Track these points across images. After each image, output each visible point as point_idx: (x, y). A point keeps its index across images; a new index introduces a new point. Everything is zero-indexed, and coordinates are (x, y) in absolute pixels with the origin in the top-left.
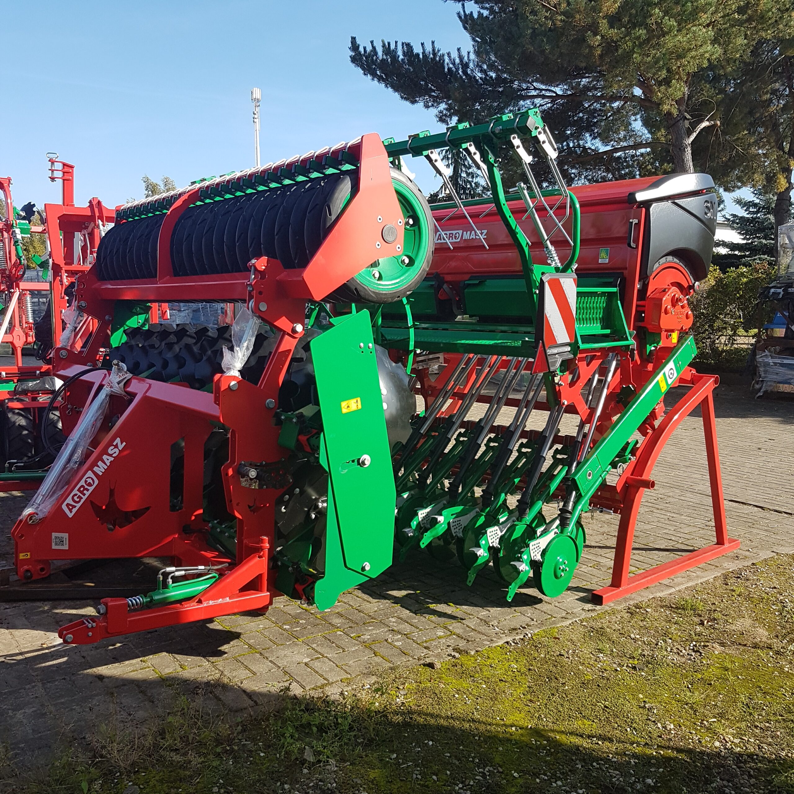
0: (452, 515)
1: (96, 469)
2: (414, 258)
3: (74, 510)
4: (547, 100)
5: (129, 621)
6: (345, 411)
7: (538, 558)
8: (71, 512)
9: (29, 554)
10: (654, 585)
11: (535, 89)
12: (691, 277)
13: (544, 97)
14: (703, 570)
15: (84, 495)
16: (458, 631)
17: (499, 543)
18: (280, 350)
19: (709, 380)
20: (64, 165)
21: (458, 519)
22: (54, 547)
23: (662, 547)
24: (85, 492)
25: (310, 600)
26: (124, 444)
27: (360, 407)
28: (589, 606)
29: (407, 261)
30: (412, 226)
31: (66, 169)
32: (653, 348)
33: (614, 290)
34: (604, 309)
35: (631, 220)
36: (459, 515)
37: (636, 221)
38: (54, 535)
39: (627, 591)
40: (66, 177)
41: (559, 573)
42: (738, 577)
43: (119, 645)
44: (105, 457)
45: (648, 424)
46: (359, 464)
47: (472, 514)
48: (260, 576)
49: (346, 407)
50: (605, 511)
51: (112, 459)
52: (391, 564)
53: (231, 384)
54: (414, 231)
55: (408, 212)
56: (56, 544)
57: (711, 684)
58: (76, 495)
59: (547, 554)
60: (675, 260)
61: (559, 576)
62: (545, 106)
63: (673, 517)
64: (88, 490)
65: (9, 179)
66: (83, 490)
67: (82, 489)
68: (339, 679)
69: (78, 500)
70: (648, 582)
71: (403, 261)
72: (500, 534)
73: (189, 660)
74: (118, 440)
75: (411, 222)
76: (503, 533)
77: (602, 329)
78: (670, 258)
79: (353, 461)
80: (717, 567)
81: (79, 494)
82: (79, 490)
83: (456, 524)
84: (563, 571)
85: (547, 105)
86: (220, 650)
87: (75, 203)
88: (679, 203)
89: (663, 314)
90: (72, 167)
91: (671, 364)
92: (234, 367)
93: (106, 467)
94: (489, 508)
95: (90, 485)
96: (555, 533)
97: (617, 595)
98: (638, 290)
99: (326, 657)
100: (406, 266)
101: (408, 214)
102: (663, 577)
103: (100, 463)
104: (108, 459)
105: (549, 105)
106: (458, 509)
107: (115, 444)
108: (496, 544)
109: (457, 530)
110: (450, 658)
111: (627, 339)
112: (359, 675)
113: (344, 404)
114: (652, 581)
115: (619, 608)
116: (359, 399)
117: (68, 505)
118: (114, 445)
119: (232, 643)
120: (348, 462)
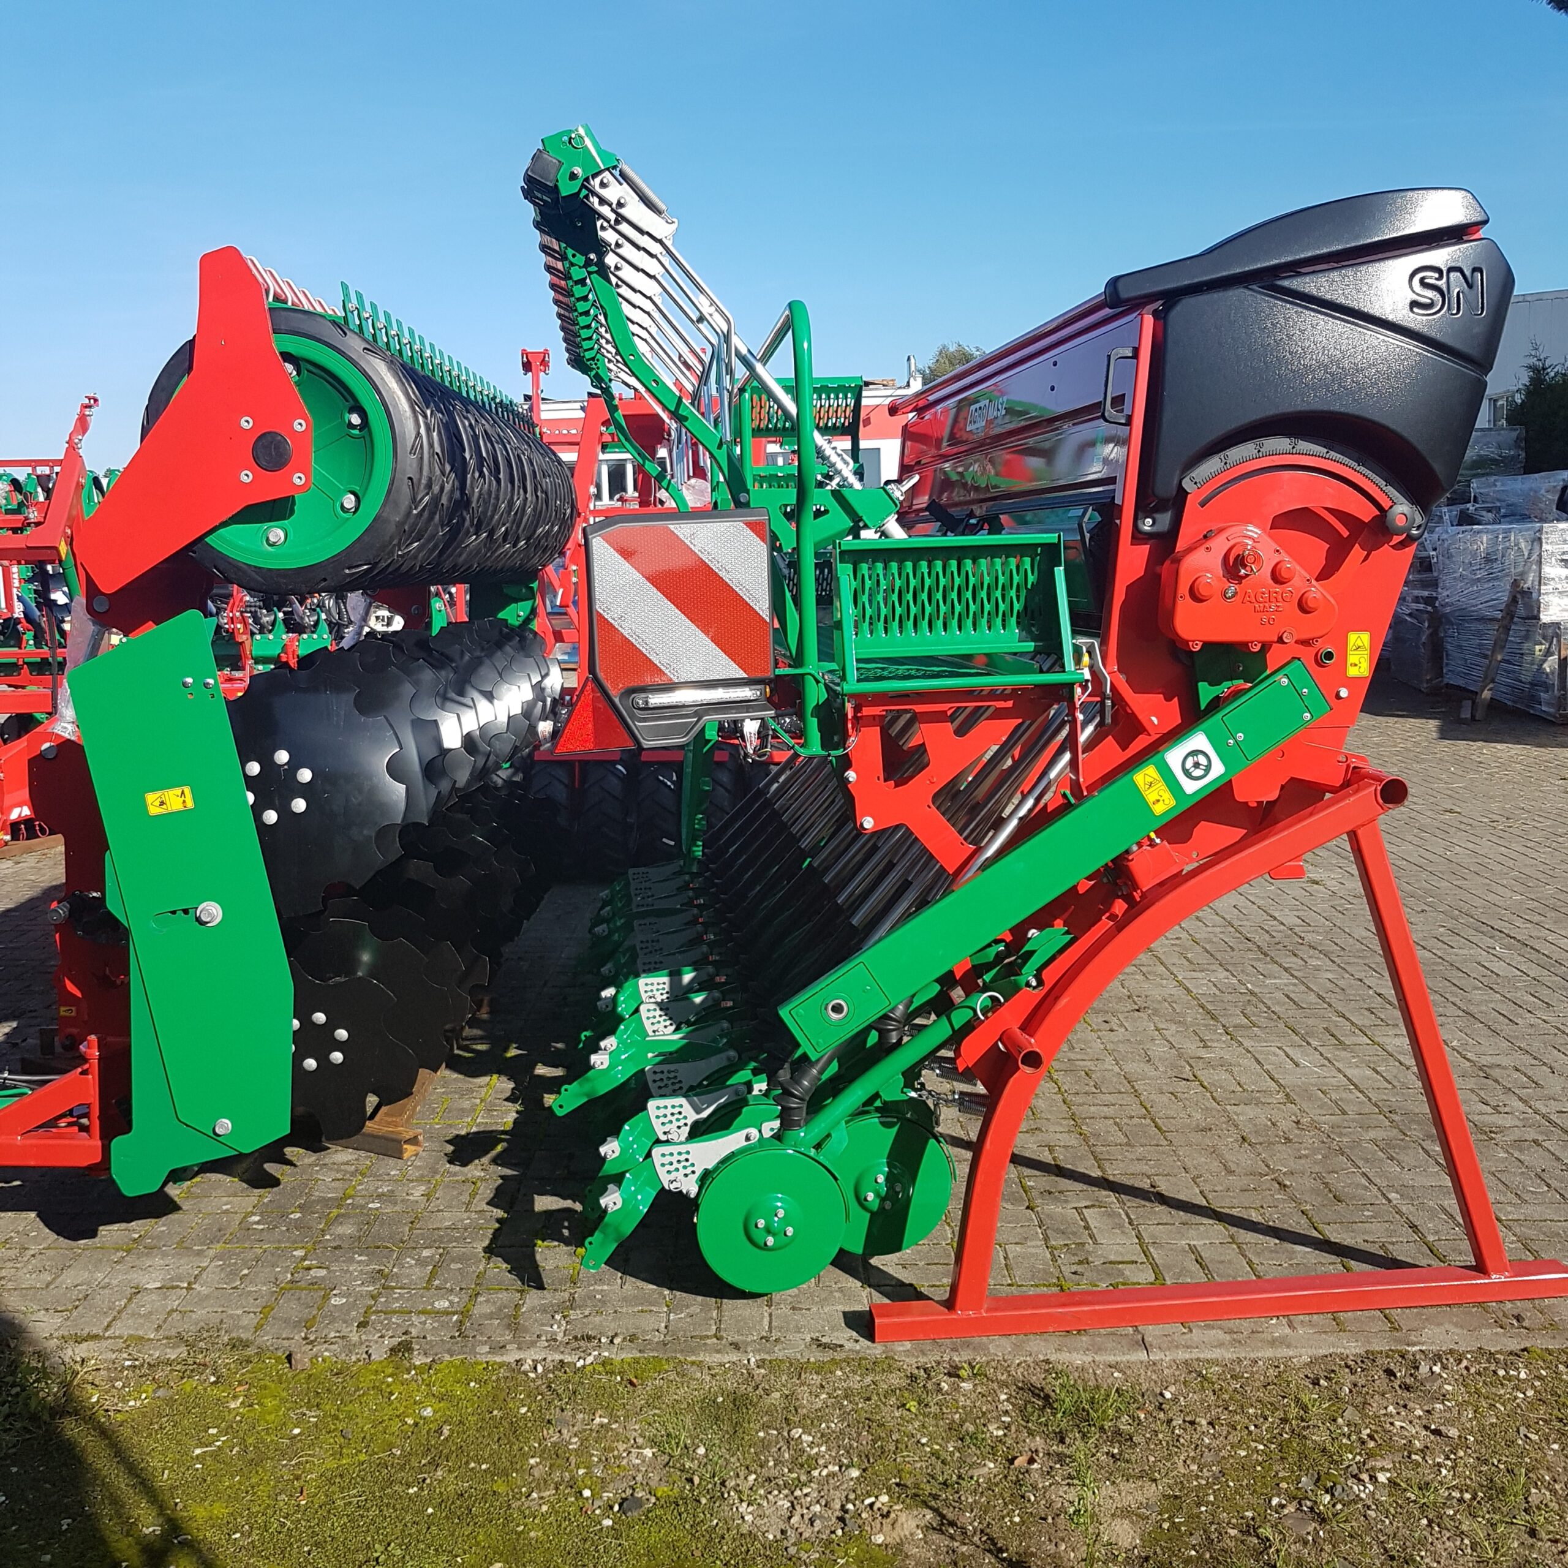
6: (154, 810)
7: (690, 1187)
19: (1367, 788)
27: (190, 804)
29: (351, 503)
30: (358, 428)
33: (1054, 538)
34: (1031, 588)
36: (672, 1058)
37: (1122, 352)
41: (759, 1235)
46: (196, 918)
47: (716, 1061)
49: (157, 803)
52: (288, 1131)
53: (43, 748)
59: (719, 1185)
60: (1306, 446)
61: (762, 1244)
71: (342, 505)
72: (692, 1117)
77: (1020, 640)
78: (1278, 443)
79: (186, 911)
84: (770, 1233)
88: (1295, 286)
91: (1198, 740)
96: (747, 1137)
100: (347, 513)
113: (152, 798)
116: (187, 790)
120: (174, 912)
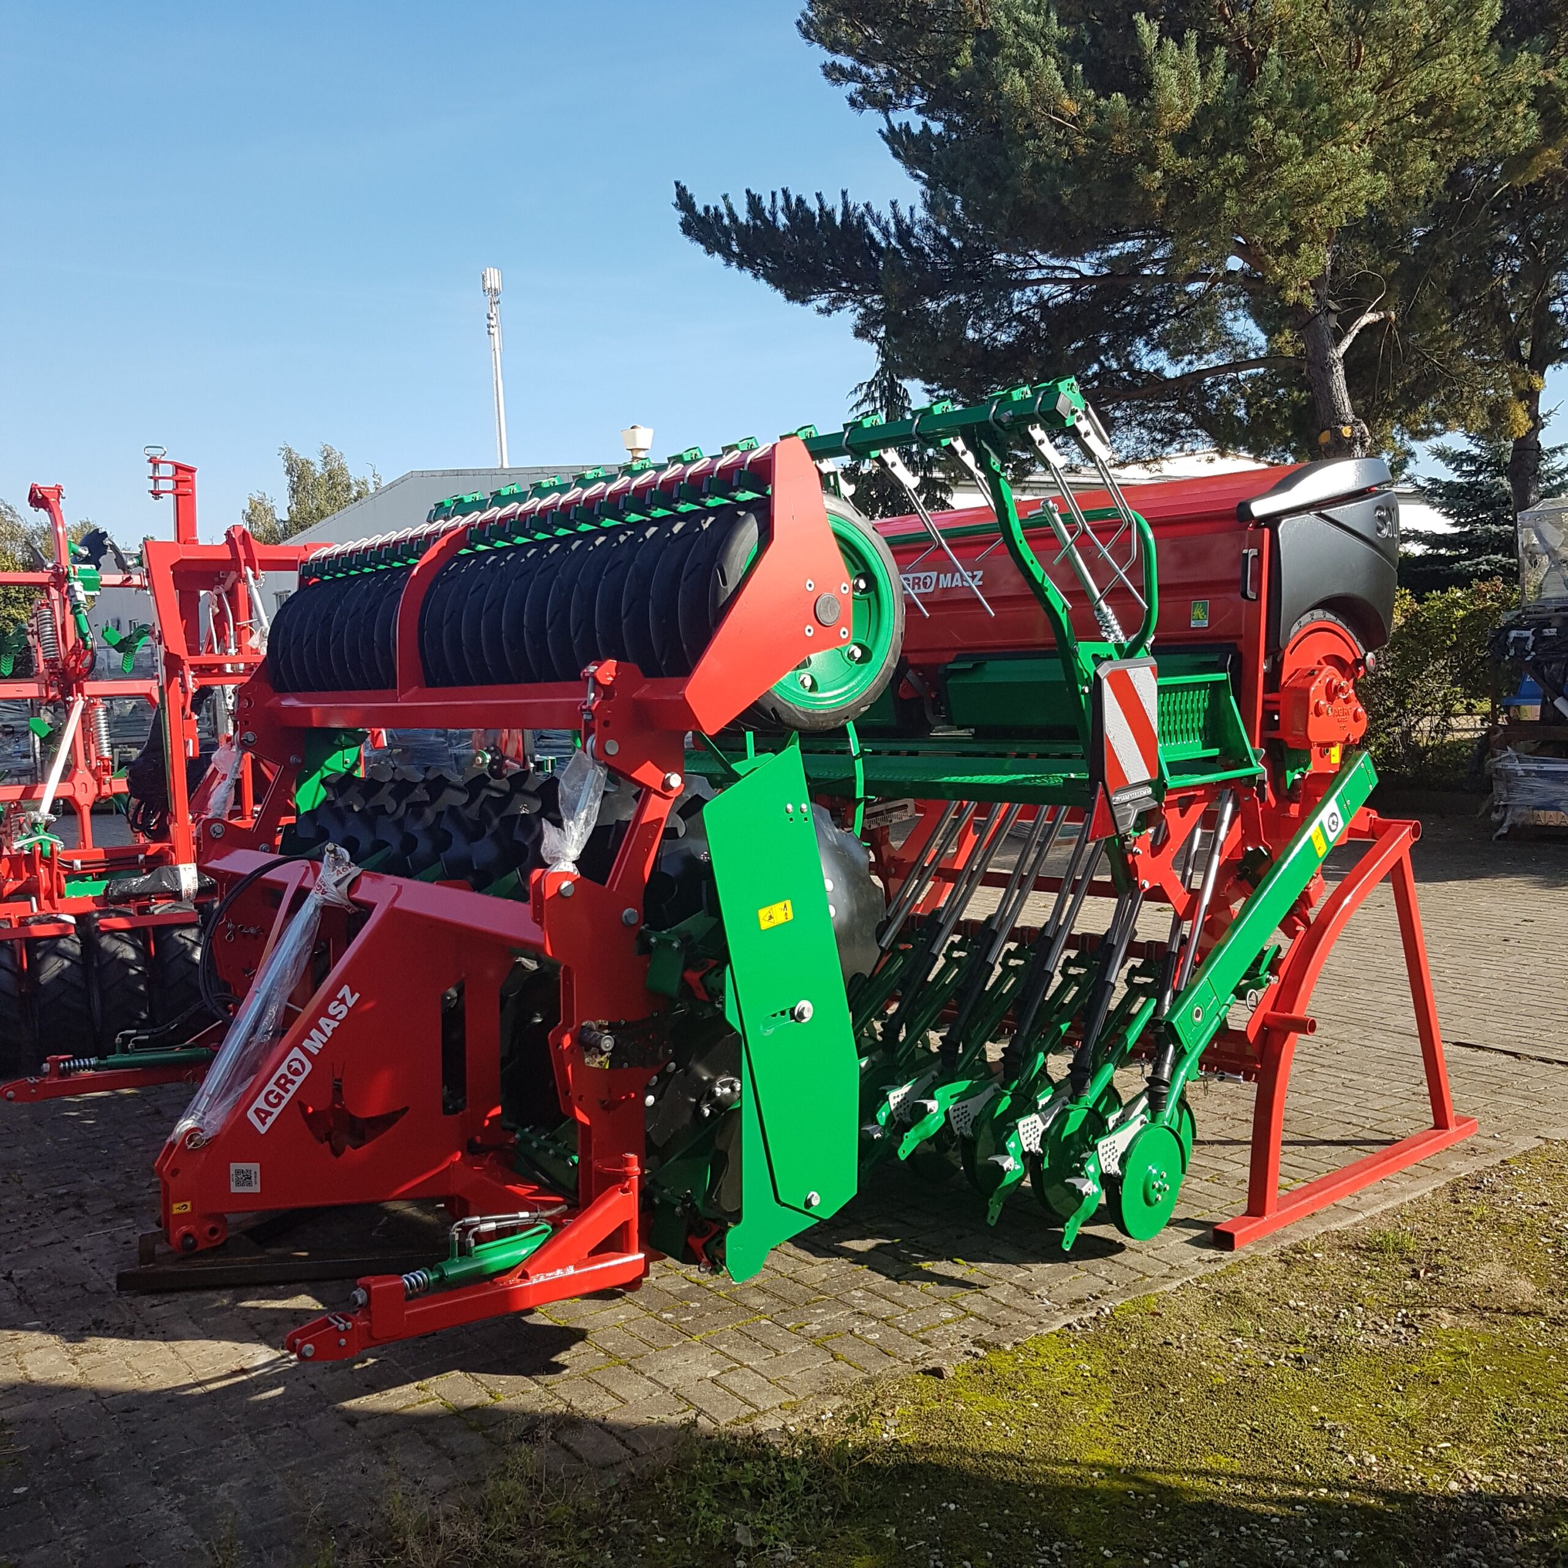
0: (952, 1097)
1: (306, 1043)
2: (870, 648)
3: (270, 1120)
4: (1063, 287)
5: (408, 1316)
6: (765, 925)
7: (1114, 1169)
8: (264, 1123)
9: (188, 1204)
10: (1324, 1210)
11: (1040, 267)
12: (1358, 643)
13: (1058, 281)
14: (1411, 1178)
15: (287, 1091)
16: (978, 1309)
17: (1041, 1146)
18: (643, 821)
19: (1403, 829)
20: (178, 467)
21: (964, 1104)
22: (234, 1189)
23: (1334, 1139)
24: (289, 1086)
25: (716, 1263)
26: (357, 995)
27: (790, 916)
28: (1210, 1253)
29: (858, 653)
30: (864, 591)
31: (182, 475)
32: (1297, 776)
33: (1222, 676)
34: (1205, 711)
35: (1245, 551)
36: (963, 1096)
37: (1253, 552)
38: (234, 1167)
39: (1278, 1222)
40: (182, 490)
41: (1153, 1194)
42: (1477, 1188)
43: (371, 1361)
44: (323, 1021)
45: (1297, 916)
46: (793, 1017)
47: (988, 1093)
48: (625, 1227)
49: (767, 918)
50: (1228, 1077)
51: (336, 1024)
52: (855, 1192)
53: (563, 887)
54: (869, 600)
55: (857, 568)
56: (238, 1184)
57: (1437, 1383)
58: (272, 1092)
59: (1130, 1162)
60: (1329, 616)
61: (1153, 1200)
62: (1060, 298)
63: (1351, 1080)
64: (293, 1082)
65: (58, 490)
66: (285, 1083)
67: (282, 1081)
68: (775, 1403)
69: (275, 1101)
70: (1313, 1204)
71: (851, 655)
72: (1042, 1128)
73: (502, 1382)
74: (346, 990)
75: (862, 584)
76: (1048, 1125)
77: (1204, 748)
78: (1318, 613)
79: (783, 1013)
80: (1438, 1170)
81: (278, 1090)
82: (277, 1083)
83: (959, 1112)
84: (1159, 1191)
85: (1064, 296)
86: (557, 1363)
87: (198, 537)
88: (1329, 515)
89: (1312, 717)
90: (191, 471)
91: (1332, 806)
92: (566, 855)
93: (325, 1040)
94: (1016, 1082)
95: (296, 1073)
96: (1142, 1122)
97: (1261, 1230)
98: (1266, 674)
99: (748, 1366)
100: (857, 662)
101: (857, 572)
102: (1340, 1194)
103: (314, 1033)
104: (328, 1025)
105: (1068, 296)
106: (962, 1085)
107: (339, 996)
108: (1035, 1147)
109: (962, 1124)
110: (969, 1358)
111: (1250, 765)
112: (811, 1396)
113: (763, 913)
114: (1321, 1202)
115: (1265, 1254)
116: (788, 903)
117: (257, 1111)
118: (337, 999)
119: (574, 1348)
120: (774, 1015)
